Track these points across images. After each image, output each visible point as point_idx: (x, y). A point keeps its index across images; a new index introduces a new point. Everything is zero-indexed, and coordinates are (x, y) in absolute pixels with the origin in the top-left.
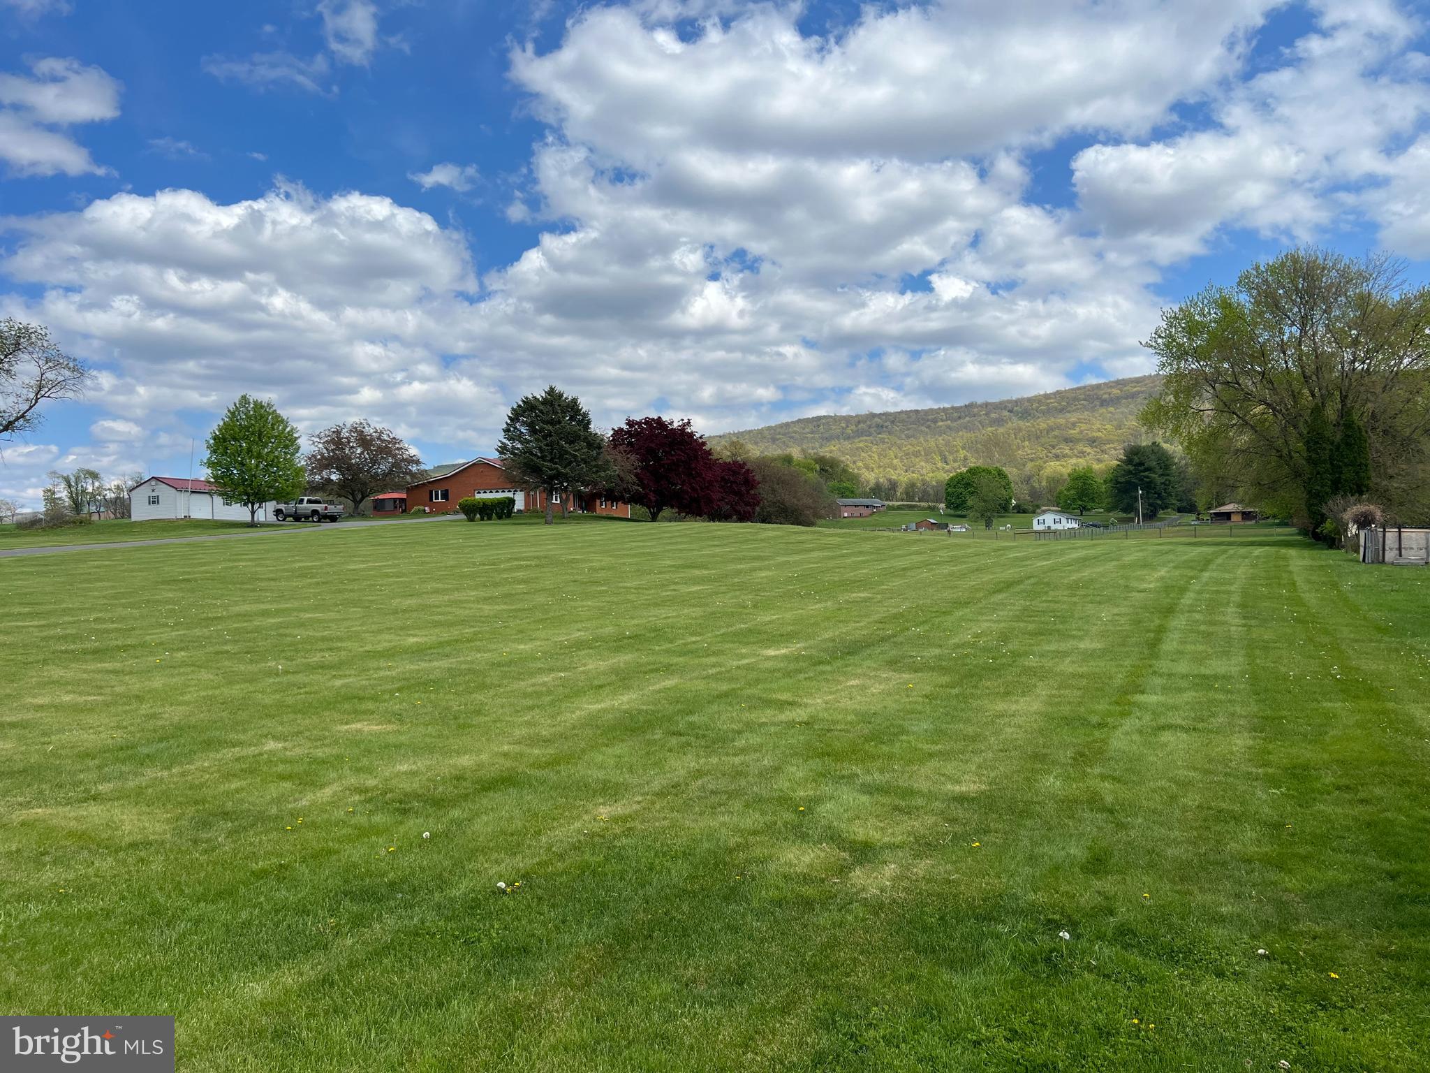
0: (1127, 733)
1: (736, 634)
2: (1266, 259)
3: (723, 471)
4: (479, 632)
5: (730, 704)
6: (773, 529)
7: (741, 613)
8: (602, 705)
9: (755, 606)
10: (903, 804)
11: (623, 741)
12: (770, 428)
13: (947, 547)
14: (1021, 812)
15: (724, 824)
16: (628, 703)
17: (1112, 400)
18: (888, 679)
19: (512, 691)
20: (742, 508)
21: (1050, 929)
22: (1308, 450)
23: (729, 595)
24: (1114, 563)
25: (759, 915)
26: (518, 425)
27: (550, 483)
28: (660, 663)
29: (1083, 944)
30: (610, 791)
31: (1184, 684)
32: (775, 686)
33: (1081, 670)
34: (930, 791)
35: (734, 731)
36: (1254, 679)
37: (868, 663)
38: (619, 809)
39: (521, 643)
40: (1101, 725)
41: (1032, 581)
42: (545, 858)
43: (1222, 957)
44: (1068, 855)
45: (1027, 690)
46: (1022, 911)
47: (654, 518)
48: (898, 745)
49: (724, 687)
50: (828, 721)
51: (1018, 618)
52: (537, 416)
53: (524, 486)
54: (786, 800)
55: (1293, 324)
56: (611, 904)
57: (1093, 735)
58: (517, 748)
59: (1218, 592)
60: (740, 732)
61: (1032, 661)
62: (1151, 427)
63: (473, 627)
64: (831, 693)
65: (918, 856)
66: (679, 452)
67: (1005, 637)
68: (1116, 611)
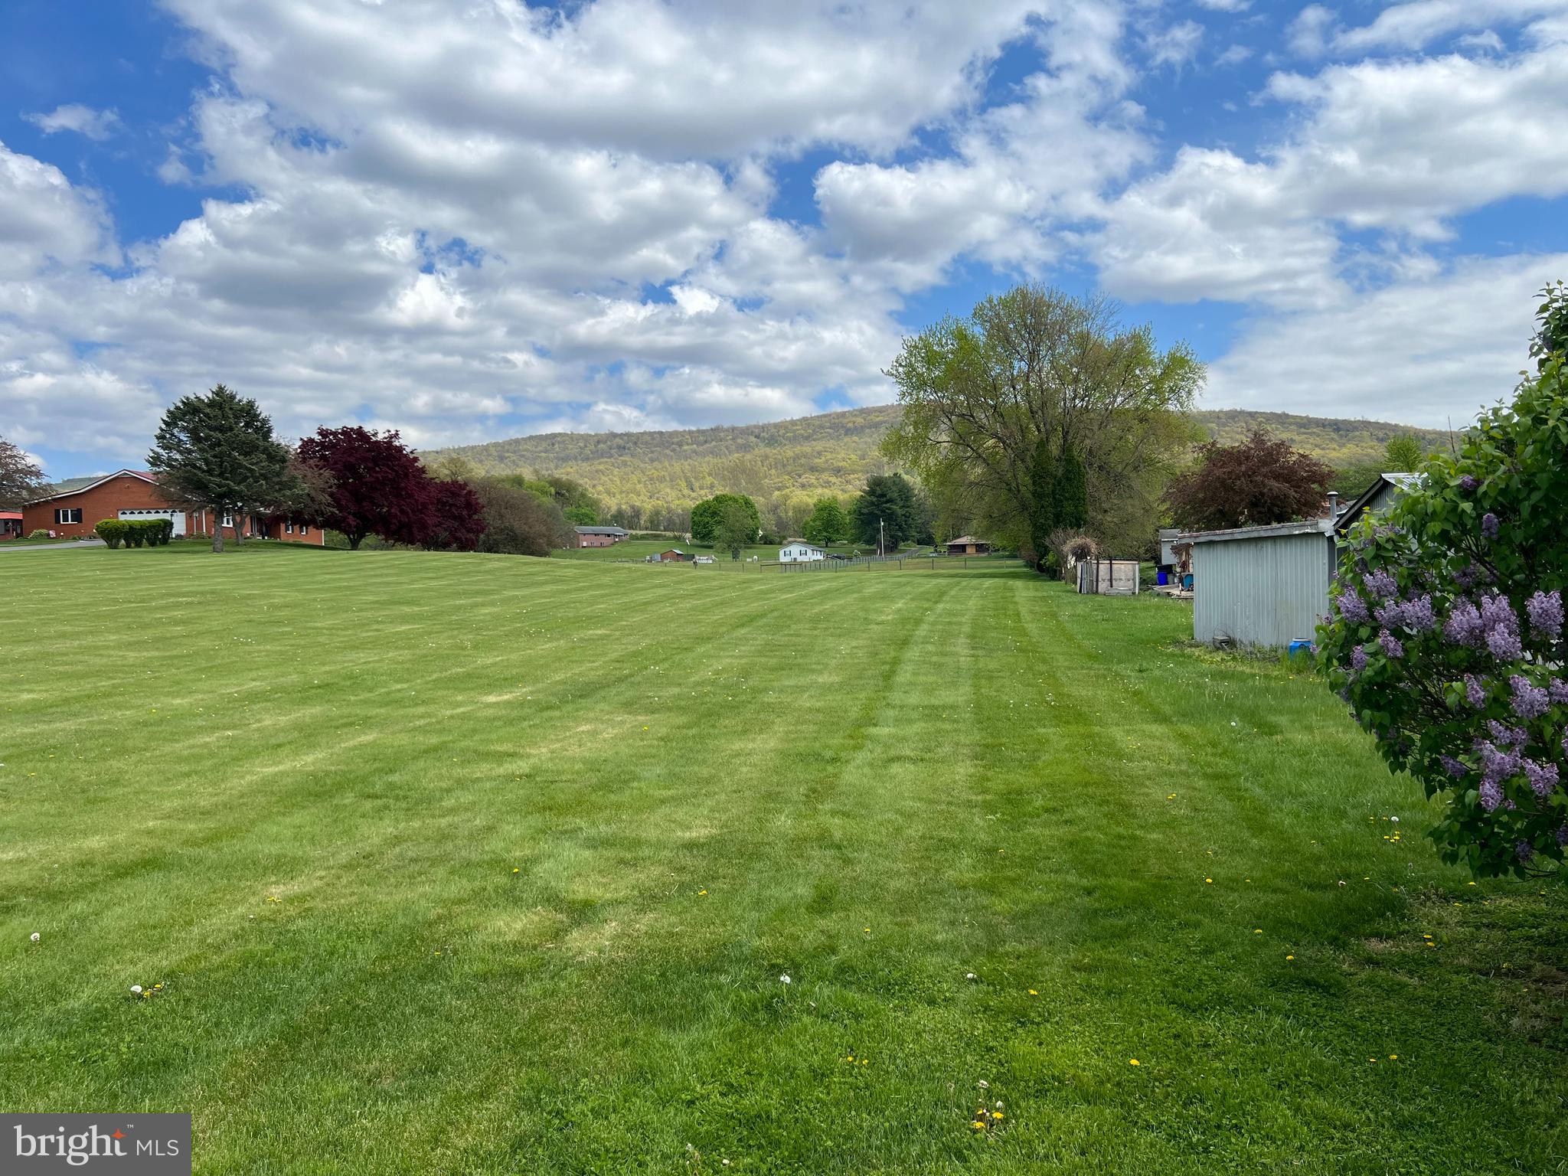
0: (858, 767)
1: (451, 679)
2: (998, 294)
3: (440, 492)
4: (120, 685)
5: (439, 759)
6: (499, 560)
7: (458, 656)
8: (281, 768)
9: (475, 647)
10: (628, 856)
11: (304, 808)
12: (496, 445)
13: (693, 580)
14: (751, 853)
15: (424, 895)
16: (313, 764)
17: (856, 428)
18: (622, 722)
19: (161, 756)
20: (463, 534)
21: (772, 975)
22: (1034, 483)
23: (446, 634)
24: (856, 595)
25: (459, 993)
26: (176, 431)
27: (219, 503)
28: (356, 715)
29: (804, 986)
30: (284, 867)
31: (915, 715)
32: (494, 736)
33: (818, 704)
34: (659, 840)
35: (442, 790)
36: (979, 706)
37: (603, 706)
38: (295, 888)
39: (177, 696)
40: (834, 760)
41: (775, 614)
42: (196, 951)
43: (934, 985)
44: (795, 895)
45: (765, 727)
46: (746, 959)
47: (354, 545)
48: (627, 793)
49: (434, 740)
50: (552, 771)
51: (760, 653)
52: (201, 420)
53: (185, 505)
54: (498, 862)
55: (1022, 359)
56: (280, 998)
57: (825, 770)
58: (167, 824)
59: (950, 623)
60: (448, 791)
61: (771, 697)
62: (892, 458)
63: (110, 678)
64: (558, 741)
65: (642, 910)
66: (385, 469)
67: (746, 673)
68: (854, 644)
